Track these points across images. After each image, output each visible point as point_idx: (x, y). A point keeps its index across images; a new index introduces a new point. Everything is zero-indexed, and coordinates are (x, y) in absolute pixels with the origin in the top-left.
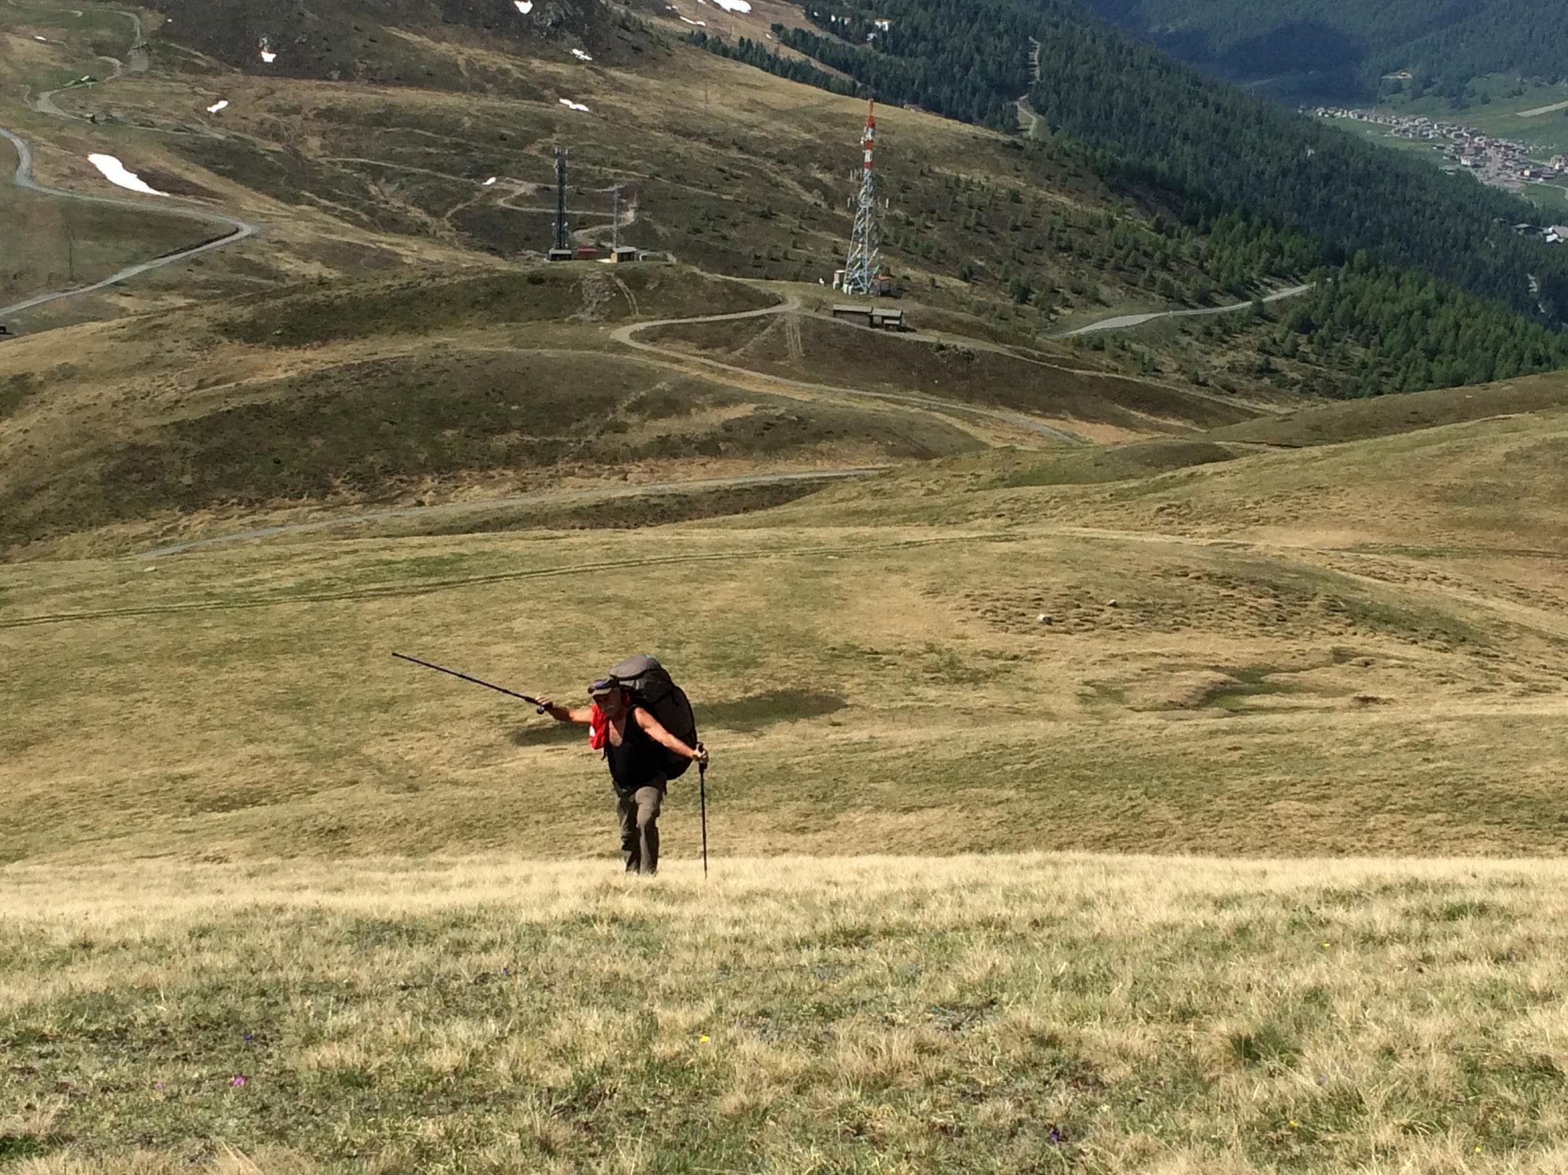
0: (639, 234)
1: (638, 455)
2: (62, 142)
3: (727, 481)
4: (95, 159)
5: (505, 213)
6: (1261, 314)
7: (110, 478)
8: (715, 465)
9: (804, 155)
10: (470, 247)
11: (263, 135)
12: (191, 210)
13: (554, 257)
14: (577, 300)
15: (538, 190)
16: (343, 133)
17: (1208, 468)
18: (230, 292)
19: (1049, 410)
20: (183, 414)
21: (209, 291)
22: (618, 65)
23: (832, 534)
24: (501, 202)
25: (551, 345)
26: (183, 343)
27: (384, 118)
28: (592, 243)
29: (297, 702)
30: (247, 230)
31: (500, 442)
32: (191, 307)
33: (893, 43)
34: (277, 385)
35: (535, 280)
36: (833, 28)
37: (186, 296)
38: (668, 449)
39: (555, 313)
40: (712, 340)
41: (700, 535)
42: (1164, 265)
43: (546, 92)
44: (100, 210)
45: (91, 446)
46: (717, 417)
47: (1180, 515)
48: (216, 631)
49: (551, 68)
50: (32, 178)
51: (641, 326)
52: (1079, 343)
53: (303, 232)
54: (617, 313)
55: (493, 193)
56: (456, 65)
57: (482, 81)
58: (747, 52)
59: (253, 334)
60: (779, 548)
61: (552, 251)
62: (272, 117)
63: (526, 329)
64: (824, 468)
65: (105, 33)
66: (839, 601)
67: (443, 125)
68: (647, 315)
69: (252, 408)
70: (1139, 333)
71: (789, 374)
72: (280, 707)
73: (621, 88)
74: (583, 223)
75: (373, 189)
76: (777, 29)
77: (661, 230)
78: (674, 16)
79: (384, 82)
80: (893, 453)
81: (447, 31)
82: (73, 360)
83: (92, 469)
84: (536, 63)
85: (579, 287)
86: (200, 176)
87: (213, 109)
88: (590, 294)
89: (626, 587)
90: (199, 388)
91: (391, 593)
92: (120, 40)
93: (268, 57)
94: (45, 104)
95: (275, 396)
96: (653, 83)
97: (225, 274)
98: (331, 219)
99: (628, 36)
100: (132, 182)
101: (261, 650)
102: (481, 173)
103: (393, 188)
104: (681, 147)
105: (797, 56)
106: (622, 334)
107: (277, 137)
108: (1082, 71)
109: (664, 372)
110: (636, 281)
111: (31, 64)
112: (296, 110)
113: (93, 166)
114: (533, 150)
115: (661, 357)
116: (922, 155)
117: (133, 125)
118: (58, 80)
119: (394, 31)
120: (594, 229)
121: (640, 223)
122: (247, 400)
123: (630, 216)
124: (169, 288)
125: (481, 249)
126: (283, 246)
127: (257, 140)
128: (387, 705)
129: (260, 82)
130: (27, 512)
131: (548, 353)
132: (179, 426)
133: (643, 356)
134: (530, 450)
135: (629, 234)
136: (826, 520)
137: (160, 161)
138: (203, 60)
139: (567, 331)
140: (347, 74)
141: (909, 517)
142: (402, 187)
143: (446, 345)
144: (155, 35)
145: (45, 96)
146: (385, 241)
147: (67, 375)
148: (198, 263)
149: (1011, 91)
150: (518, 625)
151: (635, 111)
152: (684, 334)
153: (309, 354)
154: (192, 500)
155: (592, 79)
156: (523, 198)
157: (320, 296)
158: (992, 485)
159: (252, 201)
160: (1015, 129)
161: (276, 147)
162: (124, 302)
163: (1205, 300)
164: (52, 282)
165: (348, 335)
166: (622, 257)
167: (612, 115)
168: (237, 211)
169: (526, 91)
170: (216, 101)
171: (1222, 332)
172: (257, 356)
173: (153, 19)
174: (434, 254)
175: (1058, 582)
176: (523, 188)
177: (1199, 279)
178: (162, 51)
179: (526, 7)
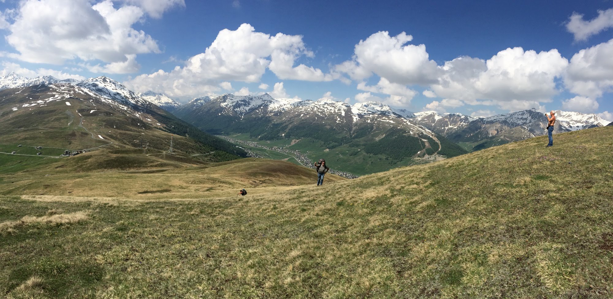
0: (149, 146)
1: (149, 167)
2: (96, 134)
3: (157, 170)
4: (99, 136)
5: (136, 143)
7: (98, 165)
8: (156, 168)
9: (165, 139)
10: (132, 146)
11: (114, 134)
12: (107, 141)
13: (141, 148)
14: (143, 152)
16: (121, 135)
18: (110, 148)
19: (190, 163)
21: (108, 148)
22: (147, 130)
23: (169, 175)
25: (141, 156)
26: (106, 153)
27: (125, 134)
29: (116, 188)
30: (112, 143)
31: (135, 165)
32: (106, 150)
33: (174, 128)
35: (139, 150)
36: (168, 127)
37: (106, 148)
38: (152, 166)
39: (141, 153)
40: (156, 156)
41: (156, 174)
42: (200, 150)
44: (99, 140)
45: (96, 162)
46: (157, 163)
48: (109, 180)
49: (141, 130)
50: (93, 137)
52: (193, 157)
53: (117, 143)
54: (147, 153)
55: (135, 141)
56: (132, 129)
57: (134, 131)
58: (160, 129)
59: (112, 152)
60: (164, 176)
63: (138, 155)
64: (167, 168)
66: (170, 181)
67: (131, 135)
68: (150, 153)
69: (111, 159)
70: (198, 156)
71: (164, 159)
72: (115, 188)
73: (148, 132)
74: (144, 145)
75: (124, 140)
76: (163, 127)
77: (151, 145)
78: (153, 125)
79: (126, 131)
80: (174, 167)
81: (131, 126)
83: (97, 164)
84: (139, 129)
86: (108, 138)
89: (149, 179)
90: (107, 157)
91: (126, 179)
92: (102, 125)
93: (115, 127)
94: (95, 130)
95: (114, 158)
96: (151, 132)
98: (119, 142)
99: (148, 127)
100: (102, 138)
101: (113, 182)
102: (134, 140)
104: (153, 137)
105: (165, 129)
106: (147, 155)
108: (192, 131)
109: (151, 159)
110: (149, 150)
111: (94, 127)
112: (117, 132)
114: (139, 138)
116: (177, 139)
117: (102, 133)
118: (96, 128)
119: (127, 126)
123: (148, 144)
124: (104, 148)
126: (115, 144)
128: (125, 189)
129: (114, 129)
130: (91, 168)
132: (105, 161)
133: (150, 157)
134: (138, 166)
135: (148, 146)
136: (168, 173)
137: (104, 136)
138: (109, 127)
140: (122, 130)
141: (176, 173)
142: (126, 140)
143: (130, 155)
146: (124, 145)
147: (95, 155)
148: (107, 145)
149: (186, 133)
150: (139, 182)
151: (149, 134)
152: (154, 155)
153: (117, 155)
154: (105, 168)
155: (145, 131)
157: (118, 149)
158: (185, 170)
159: (112, 140)
160: (186, 136)
162: (100, 149)
164: (94, 147)
165: (121, 153)
166: (147, 148)
168: (111, 141)
169: (139, 132)
170: (110, 131)
171: (206, 156)
172: (112, 155)
173: (105, 123)
174: (129, 147)
175: (192, 179)
176: (138, 141)
177: (204, 151)
178: (105, 126)
179: (139, 124)
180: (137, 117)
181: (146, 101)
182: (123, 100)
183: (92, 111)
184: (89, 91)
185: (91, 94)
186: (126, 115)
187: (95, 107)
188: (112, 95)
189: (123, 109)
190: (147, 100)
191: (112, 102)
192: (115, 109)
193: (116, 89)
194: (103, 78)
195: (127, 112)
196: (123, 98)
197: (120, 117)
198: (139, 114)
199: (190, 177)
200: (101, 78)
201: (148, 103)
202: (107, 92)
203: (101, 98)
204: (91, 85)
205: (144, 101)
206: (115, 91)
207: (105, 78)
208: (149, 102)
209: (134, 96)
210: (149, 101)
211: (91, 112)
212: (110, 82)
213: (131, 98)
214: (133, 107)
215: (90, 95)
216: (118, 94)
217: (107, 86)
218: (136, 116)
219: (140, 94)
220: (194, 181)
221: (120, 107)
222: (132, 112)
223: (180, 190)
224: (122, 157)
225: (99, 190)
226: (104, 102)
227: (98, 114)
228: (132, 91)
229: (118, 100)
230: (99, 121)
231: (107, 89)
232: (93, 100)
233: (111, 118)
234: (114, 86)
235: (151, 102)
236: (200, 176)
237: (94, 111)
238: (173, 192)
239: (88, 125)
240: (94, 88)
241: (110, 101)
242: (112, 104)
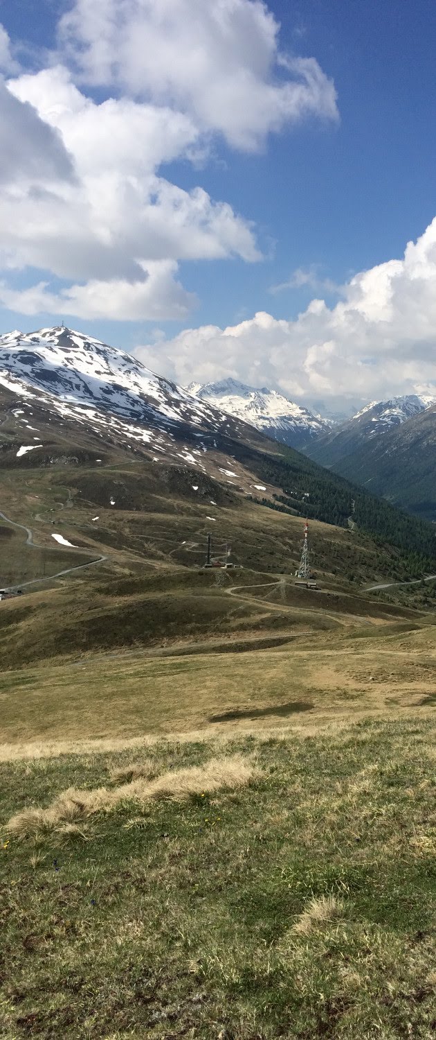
1: (233, 630)
2: (43, 530)
3: (262, 638)
4: (53, 535)
5: (189, 553)
6: (424, 584)
7: (57, 640)
8: (258, 633)
9: (281, 535)
10: (177, 564)
11: (110, 528)
12: (84, 552)
13: (206, 567)
14: (214, 580)
15: (199, 545)
16: (136, 527)
17: (415, 632)
18: (98, 578)
19: (362, 614)
20: (82, 619)
21: (91, 578)
22: (224, 506)
23: (303, 654)
24: (187, 549)
25: (206, 595)
26: (84, 595)
27: (149, 523)
28: (216, 562)
30: (104, 558)
31: (189, 626)
32: (85, 583)
33: (310, 500)
34: (115, 609)
35: (201, 574)
36: (292, 495)
37: (83, 580)
38: (243, 628)
39: (207, 584)
40: (257, 593)
41: (262, 654)
42: (394, 569)
43: (202, 515)
44: (55, 552)
45: (51, 630)
46: (258, 618)
47: (407, 646)
48: (108, 688)
49: (204, 507)
50: (32, 542)
51: (235, 588)
52: (371, 593)
53: (123, 559)
54: (226, 586)
55: (185, 546)
56: (173, 506)
57: (182, 511)
58: (265, 503)
59: (107, 592)
60: (286, 658)
61: (206, 565)
62: (113, 522)
63: (197, 590)
64: (293, 634)
65: (59, 495)
66: (308, 675)
67: (169, 525)
68: (237, 585)
69: (107, 616)
71: (282, 604)
73: (226, 513)
74: (213, 556)
75: (146, 545)
76: (274, 495)
77: (238, 558)
78: (242, 491)
79: (150, 511)
80: (315, 628)
81: (170, 495)
82: (46, 602)
83: (52, 637)
84: (199, 505)
85: (214, 576)
86: (89, 541)
87: (94, 520)
88: (218, 578)
89: (241, 671)
90: (89, 610)
91: (166, 675)
92: (64, 497)
93: (113, 503)
94: (38, 518)
95: (115, 612)
96: (236, 512)
97: (97, 573)
98: (132, 555)
99: (228, 497)
100: (69, 544)
102: (181, 540)
103: (152, 545)
104: (245, 532)
105: (281, 504)
106: (228, 591)
107: (115, 529)
108: (367, 510)
109: (242, 603)
110: (233, 574)
111: (33, 506)
112: (121, 520)
113: (53, 538)
114: (198, 533)
115: (241, 598)
116: (319, 534)
117: (67, 524)
118: (42, 510)
119: (154, 495)
120: (217, 558)
121: (232, 555)
122: (106, 614)
123: (229, 553)
124: (77, 577)
125: (180, 564)
126: (116, 563)
127: (108, 529)
129: (109, 511)
130: (28, 653)
131: (204, 597)
132: (82, 622)
133: (235, 598)
134: (198, 629)
135: (229, 560)
136: (298, 649)
137: (75, 536)
138: (91, 504)
139: (211, 590)
140: (138, 509)
142: (155, 545)
143: (171, 595)
144: (75, 496)
145: (37, 515)
146: (149, 562)
147: (44, 606)
148: (87, 569)
149: (346, 515)
150: (208, 684)
151: (230, 521)
152: (249, 591)
153: (126, 598)
154: (85, 647)
155: (217, 510)
156: (194, 548)
157: (130, 579)
158: (347, 638)
159: (106, 549)
160: (347, 527)
161: (114, 531)
162: (62, 582)
163: (407, 580)
164: (38, 576)
165: (139, 592)
166: (228, 566)
167: (223, 522)
168: (101, 552)
169: (196, 514)
170: (95, 517)
171: (411, 590)
172: (109, 599)
173: (75, 491)
174: (165, 566)
175: (376, 666)
176: (195, 545)
177: (405, 574)
178: (78, 501)
179: (196, 488)
180: (189, 465)
181: (217, 413)
182: (137, 408)
183: (22, 451)
184: (7, 377)
185: (17, 389)
186: (151, 460)
187: (33, 434)
188: (98, 394)
189: (137, 438)
190: (222, 408)
191: (96, 416)
192: (111, 441)
193: (111, 374)
194: (58, 333)
195: (151, 448)
196: (135, 402)
197: (127, 466)
198: (195, 456)
199: (369, 660)
200: (52, 334)
201: (224, 418)
202: (76, 381)
203: (56, 403)
204: (15, 356)
205: (212, 410)
206: (105, 379)
207: (67, 333)
208: (228, 416)
209: (174, 396)
210: (229, 411)
211: (20, 454)
212: (88, 346)
213: (166, 403)
214: (172, 430)
215: (13, 393)
216: (118, 388)
217: (75, 361)
218: (185, 462)
219: (197, 388)
220: (381, 672)
221: (128, 431)
222: (168, 449)
223: (340, 702)
224: (146, 604)
225: (75, 726)
226: (67, 417)
227: (48, 461)
228: (168, 379)
229: (118, 410)
230: (52, 482)
231: (76, 372)
232: (27, 410)
233: (99, 471)
234: (103, 362)
235: (235, 415)
236: (400, 656)
237: (30, 448)
238: (320, 710)
239: (9, 498)
240: (28, 368)
241: (90, 414)
242: (98, 425)
